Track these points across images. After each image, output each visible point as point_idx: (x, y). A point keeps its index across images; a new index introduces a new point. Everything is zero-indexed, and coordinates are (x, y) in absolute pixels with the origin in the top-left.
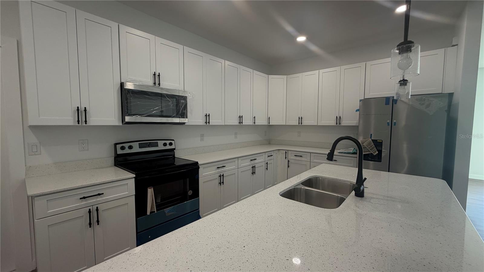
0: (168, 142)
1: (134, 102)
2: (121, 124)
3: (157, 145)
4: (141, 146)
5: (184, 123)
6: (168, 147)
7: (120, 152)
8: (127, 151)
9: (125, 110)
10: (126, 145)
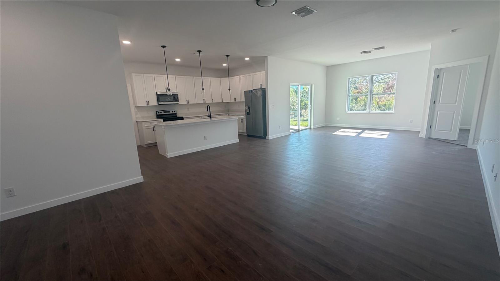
0: (173, 111)
1: (161, 98)
2: (157, 105)
3: (169, 112)
4: (164, 112)
5: (178, 104)
6: (174, 113)
7: (158, 114)
8: (160, 114)
9: (158, 101)
10: (160, 112)
